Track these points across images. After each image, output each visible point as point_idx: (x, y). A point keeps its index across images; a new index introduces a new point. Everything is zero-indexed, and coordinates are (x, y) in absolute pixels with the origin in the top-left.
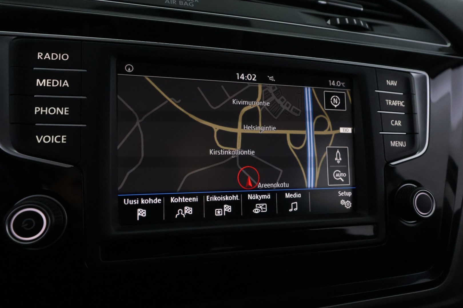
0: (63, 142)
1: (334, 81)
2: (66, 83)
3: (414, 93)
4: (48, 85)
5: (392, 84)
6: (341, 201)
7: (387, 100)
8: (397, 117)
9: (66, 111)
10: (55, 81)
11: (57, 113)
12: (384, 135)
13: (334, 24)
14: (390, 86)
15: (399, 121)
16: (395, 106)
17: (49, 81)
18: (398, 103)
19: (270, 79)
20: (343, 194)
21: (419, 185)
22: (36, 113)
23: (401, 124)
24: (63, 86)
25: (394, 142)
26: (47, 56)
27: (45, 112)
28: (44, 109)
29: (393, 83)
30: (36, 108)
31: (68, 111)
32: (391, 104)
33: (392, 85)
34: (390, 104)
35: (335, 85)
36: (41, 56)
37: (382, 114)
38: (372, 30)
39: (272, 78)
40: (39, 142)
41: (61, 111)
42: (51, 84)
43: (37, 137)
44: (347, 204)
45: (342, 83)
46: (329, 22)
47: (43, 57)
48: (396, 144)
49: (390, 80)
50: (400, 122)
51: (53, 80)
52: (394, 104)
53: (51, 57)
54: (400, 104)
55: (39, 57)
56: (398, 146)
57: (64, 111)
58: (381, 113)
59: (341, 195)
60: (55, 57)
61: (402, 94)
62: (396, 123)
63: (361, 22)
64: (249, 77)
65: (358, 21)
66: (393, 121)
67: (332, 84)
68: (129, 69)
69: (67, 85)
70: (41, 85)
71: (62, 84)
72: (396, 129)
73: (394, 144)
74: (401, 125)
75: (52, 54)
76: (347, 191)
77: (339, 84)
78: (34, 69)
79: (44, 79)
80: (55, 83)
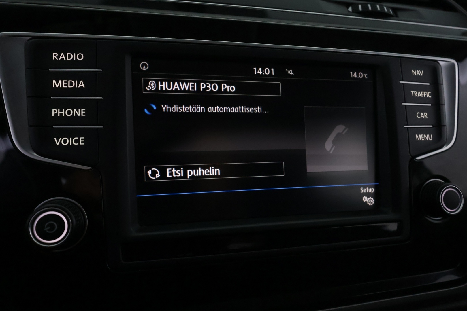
0: (81, 144)
1: (355, 73)
2: (82, 84)
3: (442, 83)
4: (64, 86)
5: (417, 74)
6: (363, 198)
7: (412, 92)
8: (423, 110)
9: (82, 112)
11: (74, 115)
12: (409, 129)
13: (356, 11)
14: (416, 76)
15: (425, 113)
16: (422, 97)
17: (65, 82)
18: (425, 94)
19: (289, 72)
20: (366, 190)
21: (447, 181)
22: (53, 115)
23: (427, 116)
24: (79, 87)
25: (420, 135)
26: (62, 56)
27: (63, 114)
28: (61, 111)
29: (419, 73)
30: (53, 110)
31: (85, 112)
32: (417, 96)
33: (418, 75)
34: (415, 96)
35: (357, 77)
36: (56, 57)
37: (407, 107)
38: (397, 16)
40: (58, 144)
41: (78, 113)
42: (67, 85)
43: (55, 139)
44: (370, 201)
45: (364, 75)
46: (350, 9)
47: (58, 57)
48: (422, 137)
49: (416, 69)
50: (426, 114)
51: (69, 81)
52: (420, 95)
53: (66, 58)
54: (426, 96)
55: (55, 58)
56: (424, 140)
57: (81, 113)
58: (405, 105)
59: (363, 192)
60: (70, 57)
61: (429, 84)
62: (422, 115)
63: (385, 8)
64: (267, 72)
65: (381, 7)
66: (419, 113)
67: (354, 76)
68: (144, 67)
69: (83, 85)
70: (57, 86)
71: (78, 85)
72: (423, 121)
73: (419, 137)
74: (427, 118)
75: (67, 54)
76: (370, 187)
77: (361, 75)
78: (50, 70)
79: (60, 80)
80: (71, 84)
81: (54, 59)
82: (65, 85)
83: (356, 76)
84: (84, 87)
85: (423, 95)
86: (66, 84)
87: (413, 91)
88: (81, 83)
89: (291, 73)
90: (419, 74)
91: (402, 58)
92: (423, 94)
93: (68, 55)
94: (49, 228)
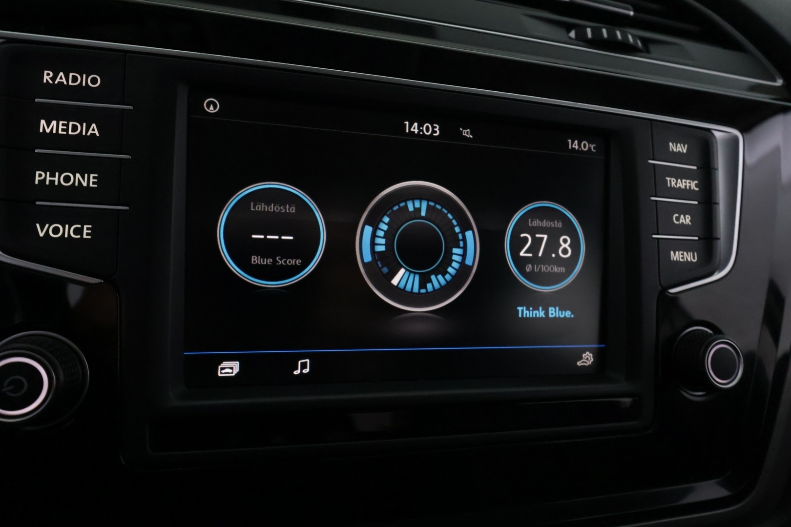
0: (85, 236)
1: (576, 142)
2: (94, 130)
3: (716, 167)
4: (60, 132)
5: (678, 149)
7: (668, 179)
8: (683, 210)
9: (92, 180)
10: (73, 125)
11: (77, 184)
12: (660, 240)
13: (581, 39)
14: (676, 153)
15: (687, 216)
16: (683, 189)
17: (63, 125)
18: (688, 185)
19: (465, 133)
21: (717, 331)
22: (37, 182)
23: (690, 221)
24: (89, 134)
25: (677, 253)
26: (61, 78)
27: (54, 181)
28: (53, 175)
29: (681, 148)
30: (37, 173)
31: (96, 180)
32: (675, 186)
33: (679, 151)
34: (673, 186)
35: (578, 149)
36: (50, 78)
37: (658, 203)
38: (648, 51)
39: (467, 132)
40: (41, 235)
41: (84, 181)
42: (67, 130)
43: (38, 225)
45: (590, 145)
46: (572, 34)
47: (53, 79)
48: (681, 256)
49: (676, 141)
50: (688, 218)
51: (71, 123)
52: (681, 185)
53: (67, 81)
54: (690, 187)
55: (47, 79)
56: (683, 260)
57: (89, 181)
58: (656, 201)
60: (75, 79)
61: (695, 168)
62: (682, 220)
63: (630, 37)
64: (428, 130)
65: (624, 35)
66: (677, 215)
67: (573, 146)
68: (212, 108)
69: (96, 132)
70: (48, 131)
71: (87, 131)
72: (683, 229)
73: (676, 256)
74: (690, 223)
75: (71, 74)
77: (586, 146)
78: (37, 100)
79: (55, 120)
80: (75, 128)
81: (45, 81)
82: (63, 130)
83: (577, 147)
84: (98, 135)
85: (686, 186)
86: (65, 127)
87: (670, 178)
88: (93, 128)
89: (467, 134)
91: (653, 122)
92: (685, 184)
93: (73, 76)
94: (12, 387)
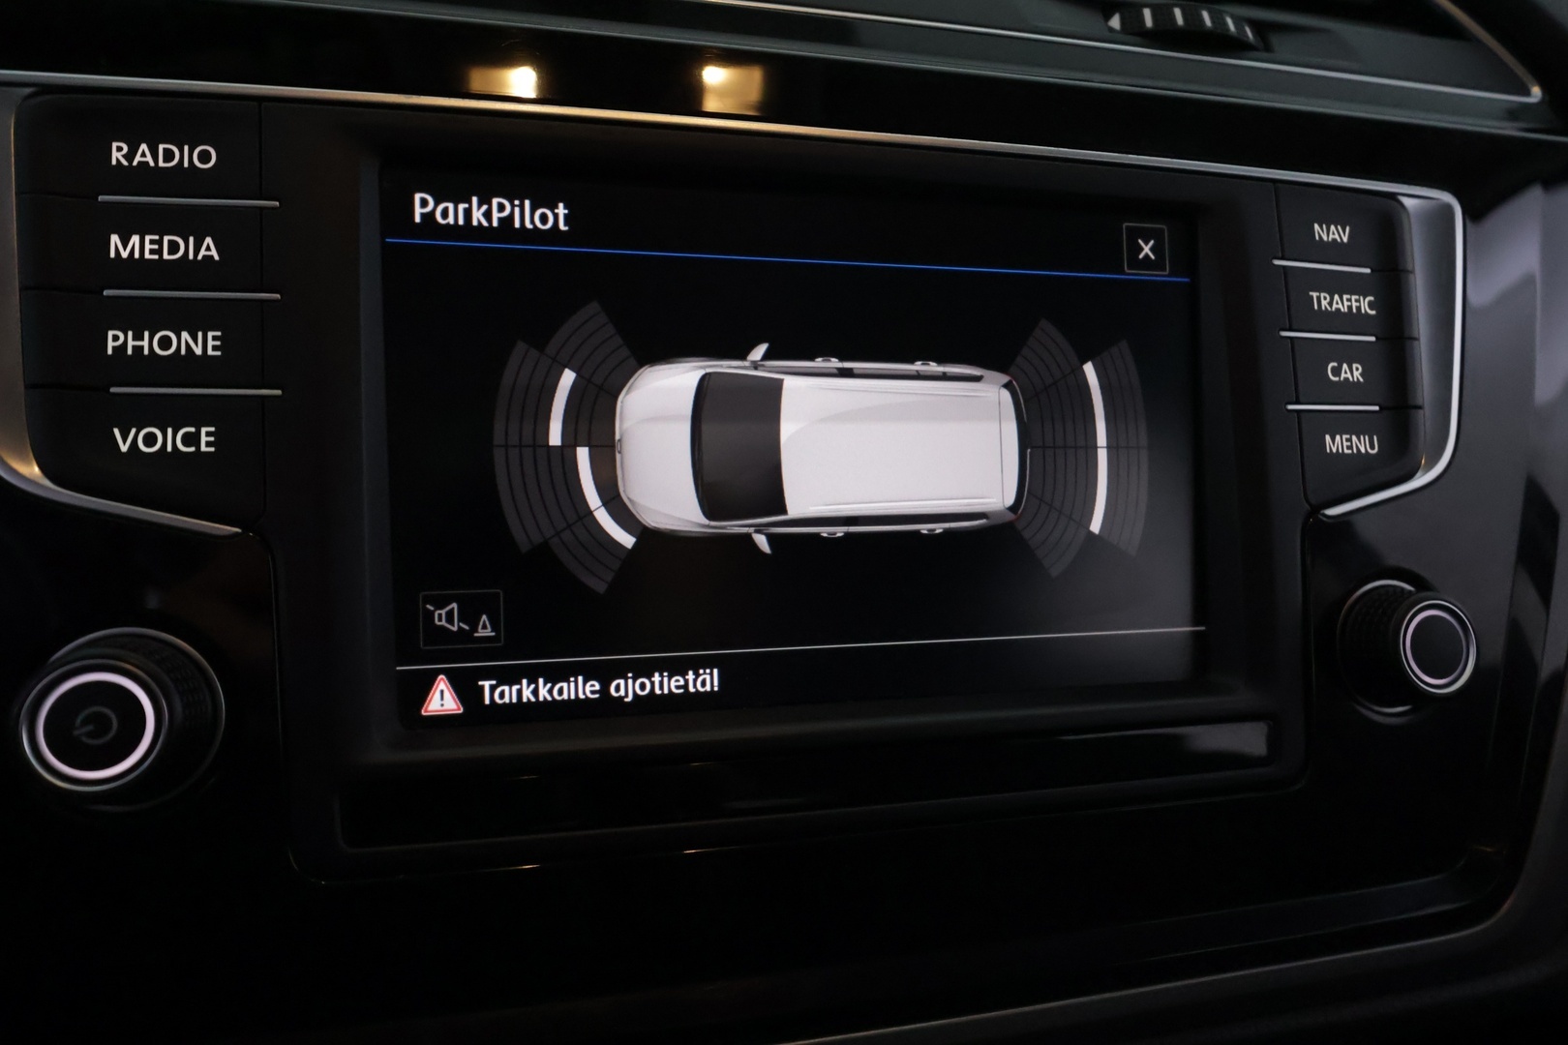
0: (203, 448)
2: (210, 249)
3: (1410, 268)
4: (147, 256)
5: (1331, 236)
7: (1315, 295)
8: (1347, 353)
9: (211, 343)
10: (171, 242)
11: (183, 352)
12: (1303, 415)
13: (1134, 30)
14: (1327, 243)
15: (1354, 366)
16: (1344, 313)
17: (152, 242)
18: (1354, 304)
21: (1422, 584)
22: (110, 352)
23: (1361, 375)
24: (200, 257)
25: (1338, 437)
26: (143, 155)
27: (142, 347)
28: (138, 337)
29: (1336, 234)
30: (111, 334)
31: (218, 343)
32: (1329, 309)
33: (1334, 240)
34: (1323, 308)
36: (123, 156)
37: (1296, 342)
38: (1268, 48)
40: (124, 448)
41: (196, 344)
42: (160, 252)
43: (116, 431)
46: (1115, 22)
47: (130, 157)
48: (1346, 444)
49: (1327, 221)
50: (1357, 369)
51: (166, 239)
52: (1340, 306)
53: (155, 159)
54: (1359, 308)
55: (118, 160)
56: (1350, 451)
57: (206, 344)
58: (1292, 339)
60: (169, 156)
61: (1368, 271)
62: (1346, 373)
63: (1229, 21)
65: (1218, 18)
66: (1335, 364)
69: (214, 253)
70: (125, 255)
71: (197, 251)
72: (1346, 392)
73: (1337, 444)
74: (1361, 380)
75: (161, 147)
78: (100, 198)
79: (136, 234)
80: (174, 248)
81: (114, 162)
82: (152, 252)
84: (217, 258)
85: (1350, 308)
86: (156, 247)
87: (1318, 294)
88: (208, 245)
90: (1337, 237)
91: (1280, 185)
92: (1349, 303)
93: (164, 149)
94: (90, 728)
